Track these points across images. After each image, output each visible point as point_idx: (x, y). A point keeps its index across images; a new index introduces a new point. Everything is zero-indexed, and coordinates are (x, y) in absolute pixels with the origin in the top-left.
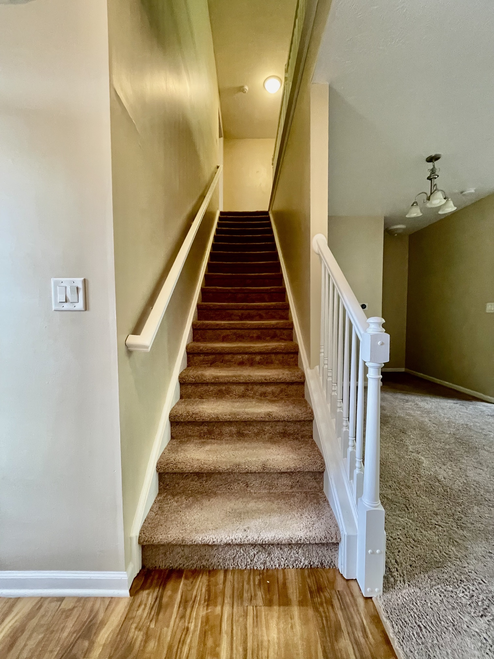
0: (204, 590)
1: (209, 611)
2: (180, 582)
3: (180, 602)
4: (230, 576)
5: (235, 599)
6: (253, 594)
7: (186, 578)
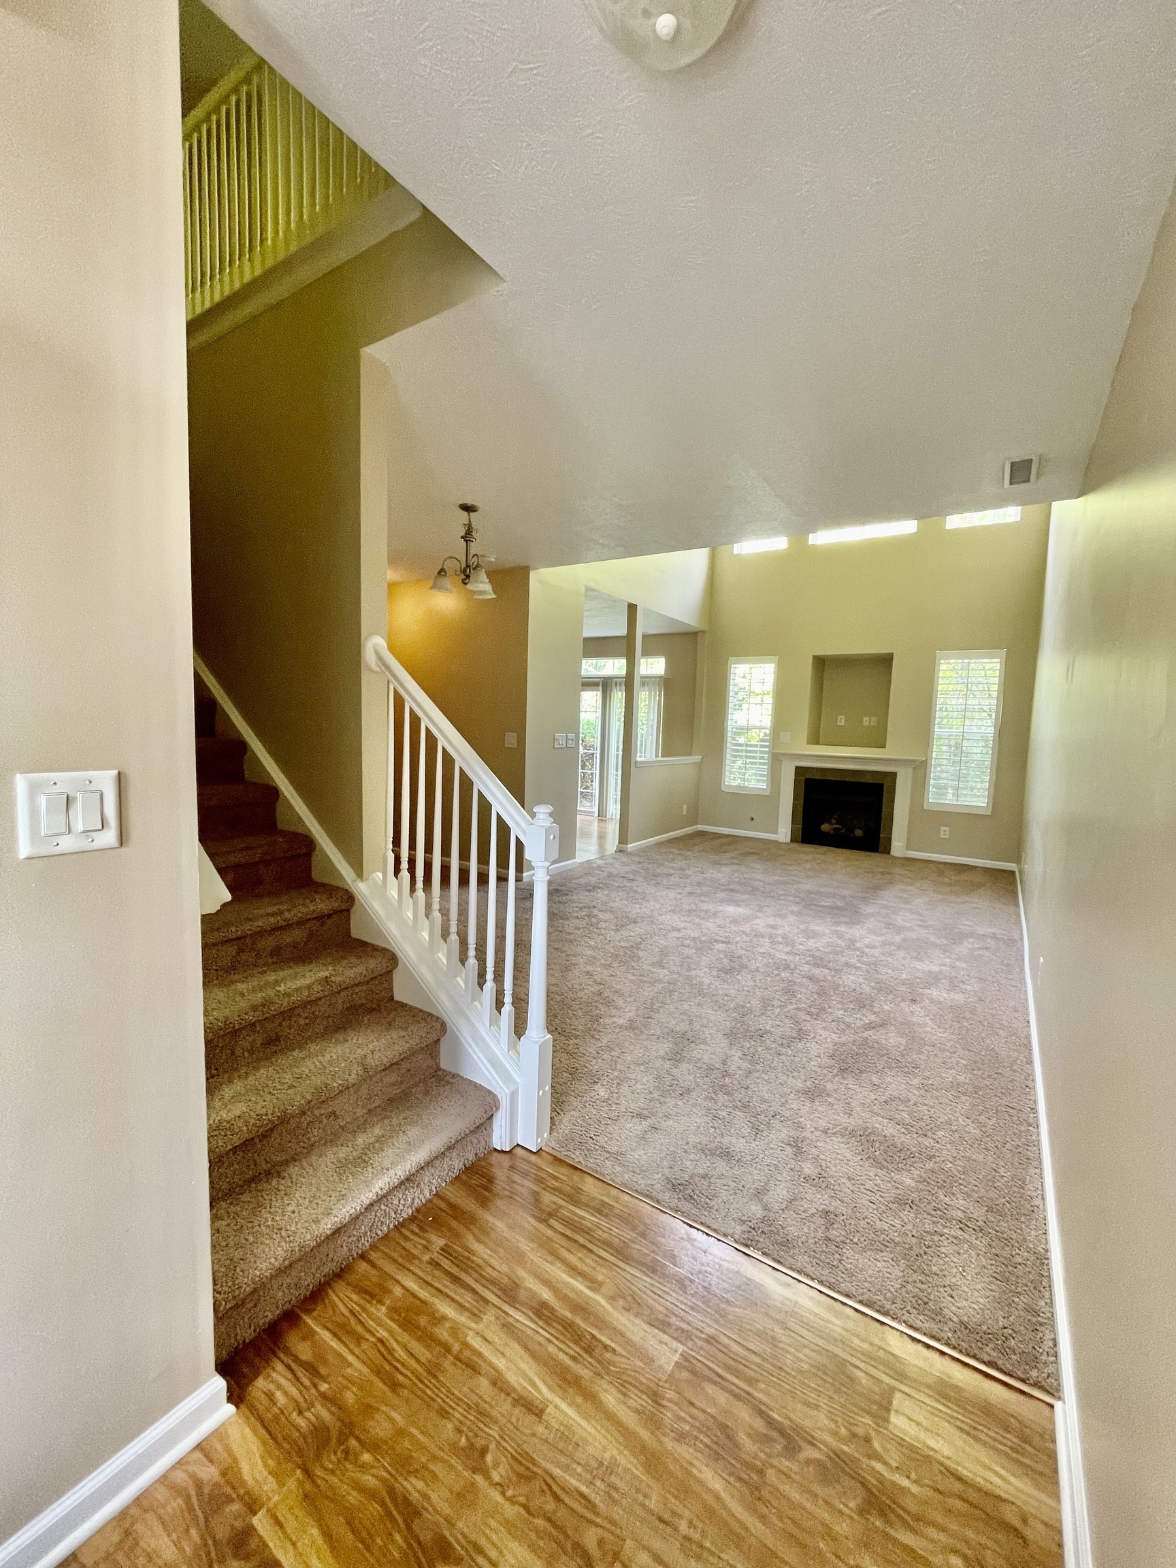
0: (355, 1297)
1: (388, 1302)
2: (305, 1322)
3: (335, 1335)
4: (374, 1256)
5: (407, 1265)
6: (425, 1243)
7: (309, 1312)
